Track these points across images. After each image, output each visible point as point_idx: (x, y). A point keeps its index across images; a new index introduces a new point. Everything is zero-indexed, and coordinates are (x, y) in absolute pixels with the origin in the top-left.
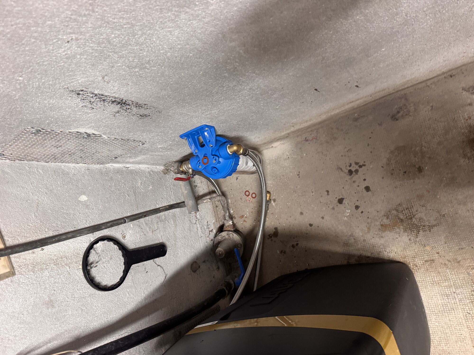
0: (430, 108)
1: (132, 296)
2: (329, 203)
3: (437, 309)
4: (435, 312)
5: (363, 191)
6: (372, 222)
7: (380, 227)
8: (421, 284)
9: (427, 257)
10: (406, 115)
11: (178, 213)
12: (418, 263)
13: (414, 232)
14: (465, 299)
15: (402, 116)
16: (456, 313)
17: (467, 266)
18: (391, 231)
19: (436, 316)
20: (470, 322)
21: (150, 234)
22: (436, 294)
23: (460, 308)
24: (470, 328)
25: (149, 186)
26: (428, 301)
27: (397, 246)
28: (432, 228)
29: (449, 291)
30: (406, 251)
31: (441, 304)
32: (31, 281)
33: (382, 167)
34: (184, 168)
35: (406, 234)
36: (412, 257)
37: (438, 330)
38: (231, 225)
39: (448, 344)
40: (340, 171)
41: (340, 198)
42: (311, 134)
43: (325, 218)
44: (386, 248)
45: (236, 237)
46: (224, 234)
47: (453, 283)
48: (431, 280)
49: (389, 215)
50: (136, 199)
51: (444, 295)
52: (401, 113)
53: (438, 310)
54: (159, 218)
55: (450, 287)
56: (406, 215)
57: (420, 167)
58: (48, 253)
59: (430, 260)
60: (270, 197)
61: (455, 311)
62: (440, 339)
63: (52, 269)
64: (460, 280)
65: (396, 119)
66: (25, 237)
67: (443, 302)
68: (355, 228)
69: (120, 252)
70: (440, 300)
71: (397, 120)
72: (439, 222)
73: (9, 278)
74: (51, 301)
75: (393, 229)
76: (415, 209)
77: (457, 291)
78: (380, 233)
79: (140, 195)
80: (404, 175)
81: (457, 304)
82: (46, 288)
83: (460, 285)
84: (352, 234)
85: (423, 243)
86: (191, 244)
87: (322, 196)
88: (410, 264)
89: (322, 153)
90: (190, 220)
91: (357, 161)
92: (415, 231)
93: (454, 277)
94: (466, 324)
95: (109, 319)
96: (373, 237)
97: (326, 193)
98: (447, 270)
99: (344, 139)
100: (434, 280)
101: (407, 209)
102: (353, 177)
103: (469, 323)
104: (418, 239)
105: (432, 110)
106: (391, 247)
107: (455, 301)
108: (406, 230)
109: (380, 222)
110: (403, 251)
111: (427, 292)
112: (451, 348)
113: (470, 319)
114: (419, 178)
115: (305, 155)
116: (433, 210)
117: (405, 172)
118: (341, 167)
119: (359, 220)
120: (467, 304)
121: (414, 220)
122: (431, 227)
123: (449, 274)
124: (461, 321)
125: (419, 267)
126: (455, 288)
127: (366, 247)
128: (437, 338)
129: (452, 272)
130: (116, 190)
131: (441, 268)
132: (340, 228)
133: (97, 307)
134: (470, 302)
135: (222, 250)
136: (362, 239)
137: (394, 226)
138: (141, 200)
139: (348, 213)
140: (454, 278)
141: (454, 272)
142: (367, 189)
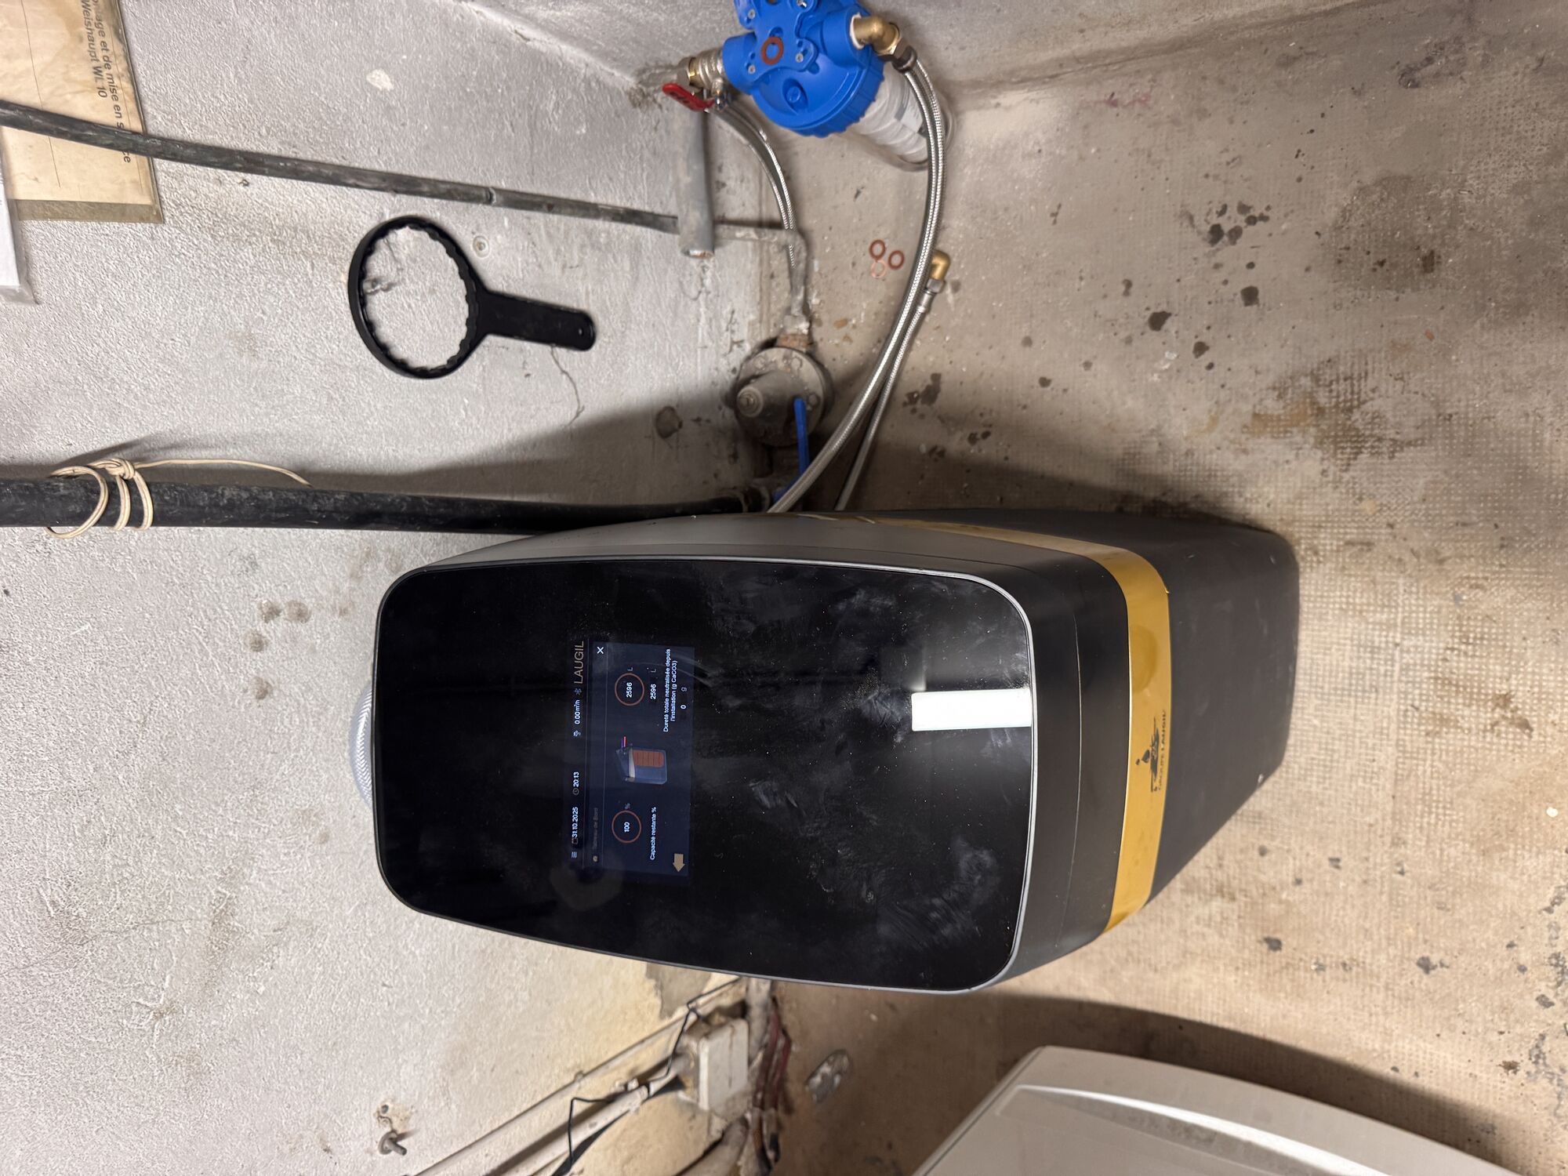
0: (1534, 65)
1: (474, 421)
2: (1122, 320)
3: (1330, 683)
4: (1322, 688)
5: (1233, 300)
6: (1230, 400)
7: (1248, 419)
8: (1311, 605)
9: (1355, 531)
10: (1451, 74)
11: (650, 245)
12: (1325, 545)
13: (1342, 453)
14: (1418, 667)
15: (1437, 75)
16: (1379, 702)
17: (1461, 577)
18: (1278, 438)
19: (1322, 699)
20: (1408, 732)
21: (555, 270)
22: (1342, 641)
23: (1395, 690)
24: (1404, 746)
25: (580, 123)
26: (1315, 656)
27: (1280, 484)
28: (1402, 450)
29: (1383, 639)
30: (1301, 504)
31: (1347, 669)
32: (204, 257)
33: (1317, 233)
34: (700, 72)
35: (1319, 454)
36: (1314, 526)
37: (1314, 737)
38: (803, 335)
39: (1328, 781)
40: (1186, 223)
41: (1159, 310)
42: (1131, 85)
43: (1093, 368)
44: (1244, 487)
45: (808, 373)
46: (774, 354)
47: (1404, 618)
48: (1344, 600)
49: (1286, 389)
50: (532, 148)
51: (1366, 647)
52: (1439, 63)
53: (1333, 686)
54: (590, 234)
55: (1390, 626)
56: (1338, 397)
57: (1432, 253)
58: (260, 201)
59: (1362, 543)
60: (946, 269)
61: (1381, 696)
62: (1312, 764)
63: (264, 250)
64: (1425, 612)
65: (1413, 81)
66: (201, 126)
67: (1354, 665)
68: (1172, 411)
69: (462, 283)
70: (1347, 659)
71: (1416, 85)
72: (1427, 436)
73: (147, 225)
74: (251, 337)
75: (1286, 432)
76: (1371, 383)
77: (1405, 643)
78: (1244, 437)
79: (548, 140)
80: (1375, 270)
81: (1392, 676)
82: (241, 295)
83: (1421, 626)
84: (1159, 427)
85: (1358, 490)
86: (670, 353)
87: (1105, 296)
88: (1299, 544)
89: (1149, 156)
90: (681, 283)
91: (1245, 203)
92: (1348, 450)
93: (1413, 602)
94: (1398, 733)
95: (400, 456)
96: (1219, 448)
97: (1122, 288)
98: (1398, 577)
99: (1231, 122)
100: (1351, 600)
101: (1345, 379)
102: (1218, 250)
103: (1405, 734)
104: (1346, 476)
105: (1536, 70)
106: (1260, 485)
107: (1389, 668)
108: (1321, 443)
109: (1254, 406)
110: (1293, 504)
111: (1319, 631)
112: (1332, 792)
113: (1412, 723)
114: (1416, 289)
115: (1093, 151)
116: (1423, 395)
117: (1382, 263)
118: (1192, 212)
119: (1194, 390)
120: (1421, 682)
121: (1356, 415)
122: (1398, 445)
123: (1402, 591)
124: (1385, 725)
125: (1324, 556)
126: (1402, 633)
127: (1188, 473)
128: (1302, 760)
129: (1412, 585)
130: (478, 92)
131: (1384, 570)
132: (1130, 403)
133: (373, 409)
134: (1430, 678)
135: (758, 393)
136: (1184, 446)
137: (1292, 426)
138: (546, 156)
139: (1168, 360)
140: (1410, 605)
141: (1418, 587)
142: (1250, 295)
